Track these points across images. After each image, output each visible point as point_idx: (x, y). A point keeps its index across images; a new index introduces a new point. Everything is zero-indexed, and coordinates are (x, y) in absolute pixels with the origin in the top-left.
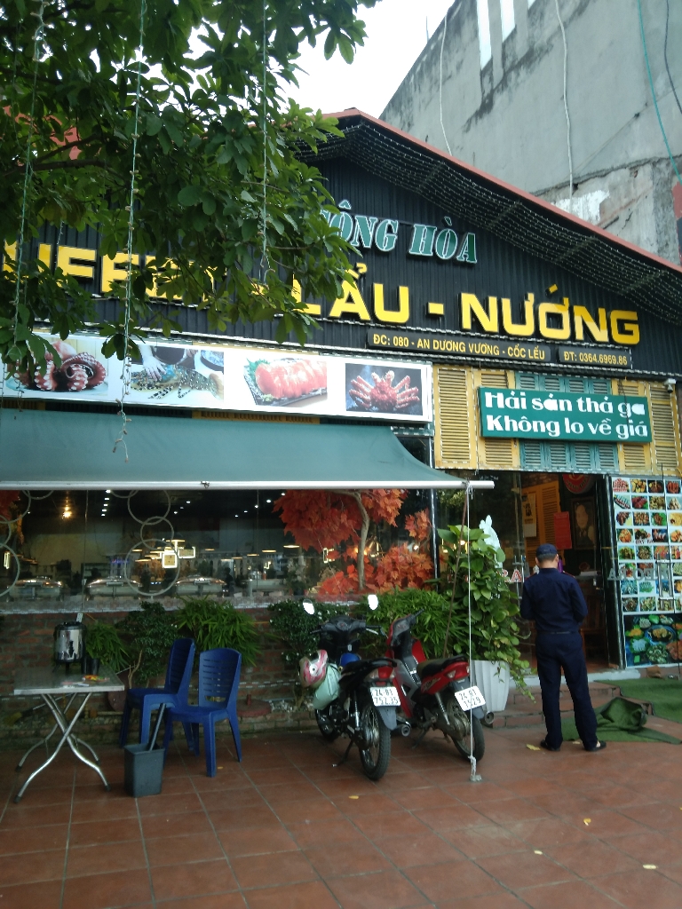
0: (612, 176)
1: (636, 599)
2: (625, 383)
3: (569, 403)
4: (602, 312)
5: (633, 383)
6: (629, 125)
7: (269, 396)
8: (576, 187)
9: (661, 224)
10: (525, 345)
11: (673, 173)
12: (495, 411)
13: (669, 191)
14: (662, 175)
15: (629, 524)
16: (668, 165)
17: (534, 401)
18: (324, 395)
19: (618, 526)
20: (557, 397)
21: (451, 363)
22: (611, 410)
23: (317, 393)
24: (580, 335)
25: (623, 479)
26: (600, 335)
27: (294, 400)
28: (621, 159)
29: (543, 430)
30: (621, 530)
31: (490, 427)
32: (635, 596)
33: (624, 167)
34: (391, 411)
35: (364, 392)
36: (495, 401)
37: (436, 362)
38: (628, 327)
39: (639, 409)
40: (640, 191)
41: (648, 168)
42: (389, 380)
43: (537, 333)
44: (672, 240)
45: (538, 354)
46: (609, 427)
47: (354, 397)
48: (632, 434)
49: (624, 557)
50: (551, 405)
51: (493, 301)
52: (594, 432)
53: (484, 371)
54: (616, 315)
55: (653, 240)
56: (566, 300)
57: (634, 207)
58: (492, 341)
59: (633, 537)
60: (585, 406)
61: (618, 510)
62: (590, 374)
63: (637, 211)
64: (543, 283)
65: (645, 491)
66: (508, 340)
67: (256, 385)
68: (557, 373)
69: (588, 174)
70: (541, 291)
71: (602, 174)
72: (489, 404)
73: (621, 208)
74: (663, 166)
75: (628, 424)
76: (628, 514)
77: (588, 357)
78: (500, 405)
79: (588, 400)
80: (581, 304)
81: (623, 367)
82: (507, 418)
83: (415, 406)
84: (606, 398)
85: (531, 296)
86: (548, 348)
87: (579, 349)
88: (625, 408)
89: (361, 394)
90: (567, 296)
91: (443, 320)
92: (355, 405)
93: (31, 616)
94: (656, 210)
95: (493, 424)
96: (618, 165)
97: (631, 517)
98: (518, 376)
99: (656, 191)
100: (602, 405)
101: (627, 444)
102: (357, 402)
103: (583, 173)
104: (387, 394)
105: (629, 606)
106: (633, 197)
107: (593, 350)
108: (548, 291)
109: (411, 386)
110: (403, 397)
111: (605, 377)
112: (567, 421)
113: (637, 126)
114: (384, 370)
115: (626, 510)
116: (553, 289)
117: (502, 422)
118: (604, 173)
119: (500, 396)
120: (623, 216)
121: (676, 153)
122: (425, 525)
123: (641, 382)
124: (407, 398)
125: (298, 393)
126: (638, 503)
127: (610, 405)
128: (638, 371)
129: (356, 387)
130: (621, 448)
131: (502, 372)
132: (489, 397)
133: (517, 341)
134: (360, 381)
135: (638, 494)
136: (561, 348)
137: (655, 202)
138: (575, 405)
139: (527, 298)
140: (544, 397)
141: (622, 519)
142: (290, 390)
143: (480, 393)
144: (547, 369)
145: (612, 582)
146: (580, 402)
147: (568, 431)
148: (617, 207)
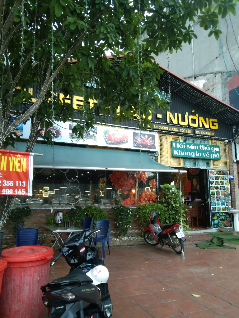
0: (208, 75)
1: (215, 208)
2: (213, 141)
3: (197, 147)
4: (207, 119)
5: (215, 141)
6: (214, 60)
7: (110, 141)
8: (195, 78)
9: (224, 92)
10: (185, 128)
11: (228, 77)
12: (176, 149)
13: (226, 82)
14: (224, 77)
15: (214, 185)
16: (226, 74)
17: (187, 146)
18: (127, 142)
19: (211, 185)
20: (194, 145)
21: (163, 133)
22: (209, 149)
23: (125, 141)
24: (201, 126)
25: (212, 171)
26: (207, 126)
27: (118, 143)
28: (211, 71)
29: (190, 155)
30: (211, 186)
31: (175, 154)
32: (215, 206)
33: (212, 73)
34: (146, 148)
35: (139, 142)
36: (176, 145)
37: (159, 133)
38: (215, 124)
39: (217, 149)
40: (217, 81)
41: (220, 74)
42: (146, 138)
43: (189, 125)
44: (227, 97)
45: (189, 131)
46: (209, 155)
47: (135, 143)
48: (215, 157)
49: (212, 195)
50: (192, 147)
51: (176, 114)
52: (204, 156)
53: (173, 136)
54: (211, 120)
55: (221, 97)
56: (197, 115)
57: (215, 86)
58: (175, 127)
59: (215, 189)
60: (202, 148)
61: (211, 180)
62: (203, 138)
63: (216, 87)
64: (190, 109)
65: (219, 175)
66: (180, 127)
67: (106, 138)
68: (194, 137)
69: (200, 74)
70: (190, 112)
71: (205, 75)
72: (174, 146)
73: (210, 86)
74: (225, 74)
75: (214, 154)
76: (214, 181)
77: (203, 133)
78: (178, 147)
79: (203, 146)
80: (201, 116)
81: (213, 136)
82: (180, 151)
83: (153, 146)
84: (208, 146)
85: (187, 113)
86: (192, 130)
87: (200, 130)
88: (213, 149)
89: (138, 142)
90: (197, 114)
91: (161, 119)
92: (136, 145)
93: (37, 210)
94: (222, 88)
95: (176, 153)
96: (210, 72)
97: (214, 182)
98: (183, 138)
99: (222, 82)
100: (207, 148)
101: (213, 160)
102: (137, 145)
103: (198, 74)
104: (145, 142)
105: (213, 210)
106: (215, 83)
107: (205, 131)
108: (192, 112)
109: (152, 140)
110: (150, 143)
111: (208, 139)
112: (197, 152)
113: (216, 61)
114: (145, 135)
115: (213, 180)
116: (193, 111)
117: (178, 152)
118: (205, 74)
119: (178, 144)
120: (211, 88)
121: (229, 70)
122: (155, 184)
123: (218, 141)
124: (151, 144)
125: (119, 141)
126: (216, 178)
127: (209, 148)
128: (217, 138)
129: (136, 140)
130: (212, 161)
131: (178, 136)
132: (174, 144)
133: (182, 127)
134: (137, 138)
135: (216, 175)
136: (195, 130)
137: (222, 85)
138: (199, 147)
139: (186, 114)
140: (190, 145)
141: (212, 183)
142: (117, 140)
143: (172, 143)
144: (191, 136)
145: (209, 202)
146: (200, 146)
147: (197, 155)
148: (209, 85)
